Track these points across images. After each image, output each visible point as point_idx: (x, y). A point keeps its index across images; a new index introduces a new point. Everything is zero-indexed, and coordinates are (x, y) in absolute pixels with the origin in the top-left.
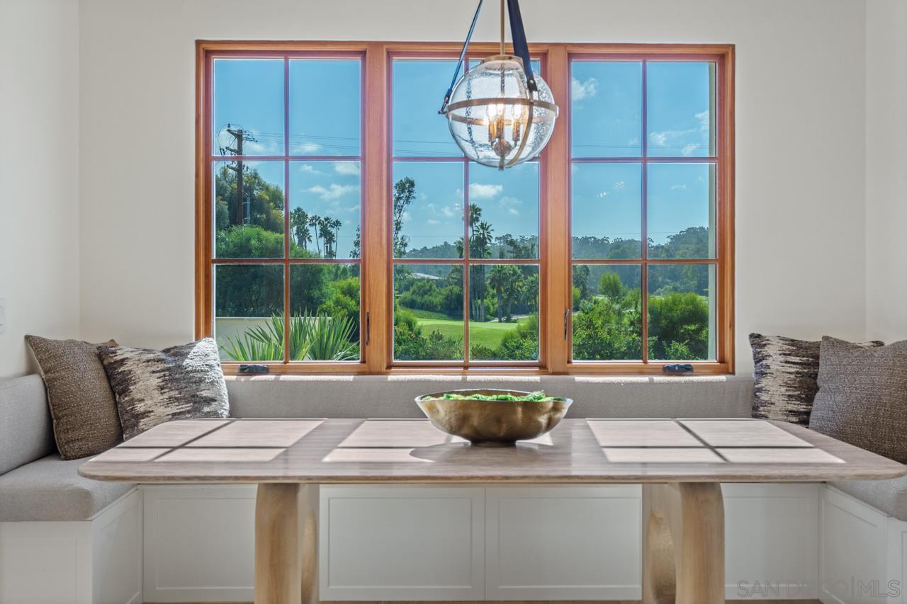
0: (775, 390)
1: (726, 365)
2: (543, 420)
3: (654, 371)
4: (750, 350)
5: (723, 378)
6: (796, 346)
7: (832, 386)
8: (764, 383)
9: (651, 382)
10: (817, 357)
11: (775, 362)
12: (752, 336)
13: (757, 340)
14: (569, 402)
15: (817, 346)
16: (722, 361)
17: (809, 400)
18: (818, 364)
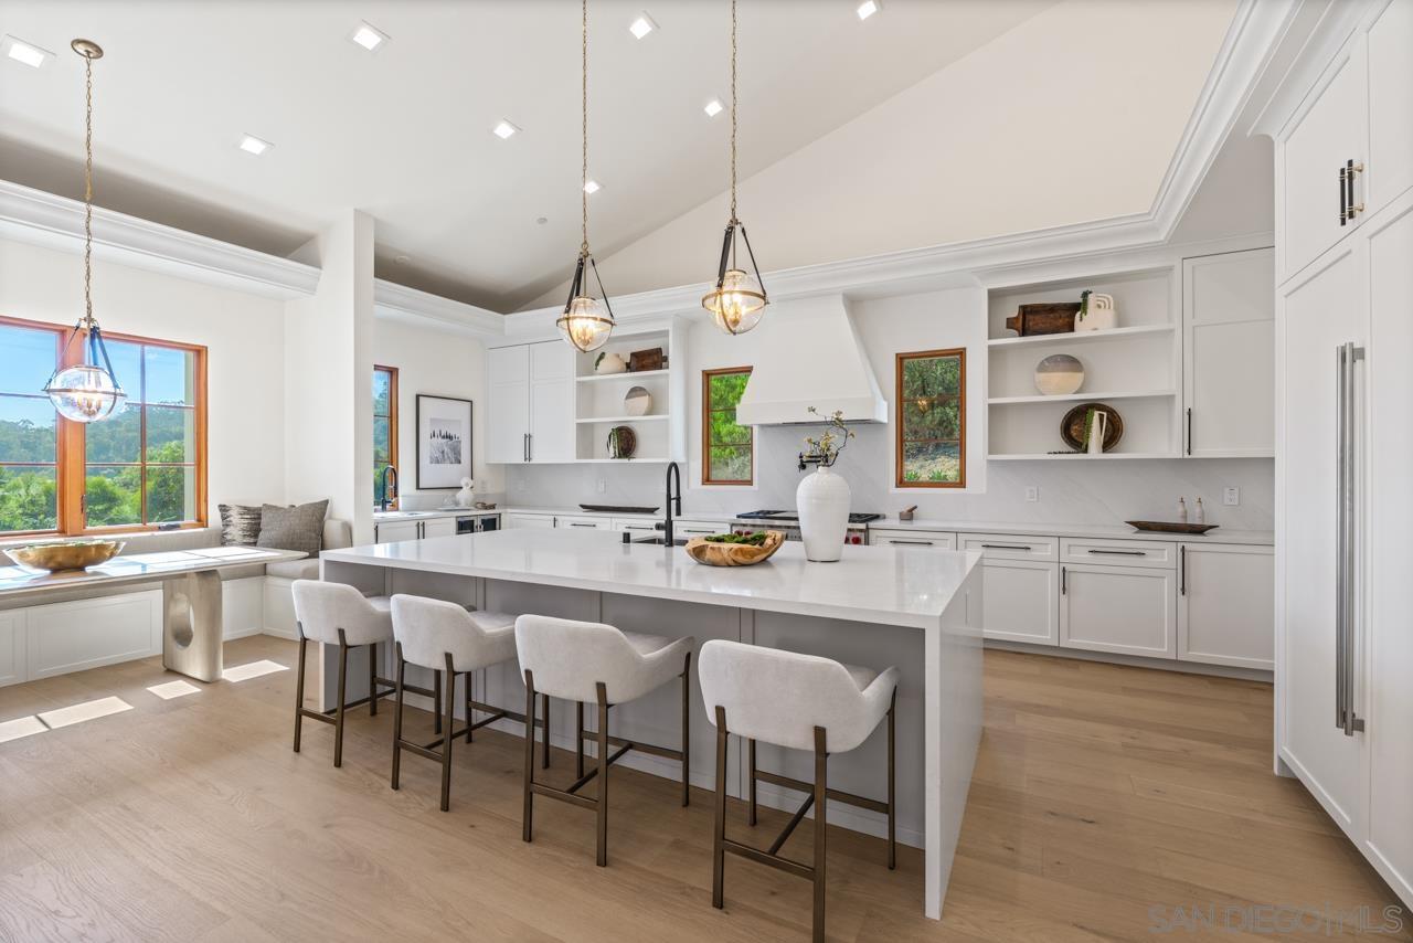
0: (235, 532)
1: (201, 521)
2: (108, 554)
3: (152, 529)
4: (218, 514)
5: (202, 530)
6: (247, 510)
7: (269, 527)
8: (228, 530)
9: (153, 535)
10: (260, 514)
11: (235, 517)
12: (220, 506)
13: (223, 508)
14: (124, 544)
15: (260, 509)
16: (199, 520)
17: (256, 536)
18: (260, 518)
